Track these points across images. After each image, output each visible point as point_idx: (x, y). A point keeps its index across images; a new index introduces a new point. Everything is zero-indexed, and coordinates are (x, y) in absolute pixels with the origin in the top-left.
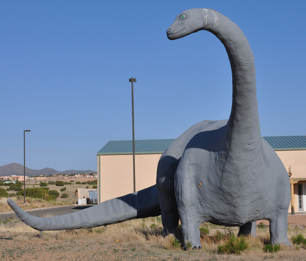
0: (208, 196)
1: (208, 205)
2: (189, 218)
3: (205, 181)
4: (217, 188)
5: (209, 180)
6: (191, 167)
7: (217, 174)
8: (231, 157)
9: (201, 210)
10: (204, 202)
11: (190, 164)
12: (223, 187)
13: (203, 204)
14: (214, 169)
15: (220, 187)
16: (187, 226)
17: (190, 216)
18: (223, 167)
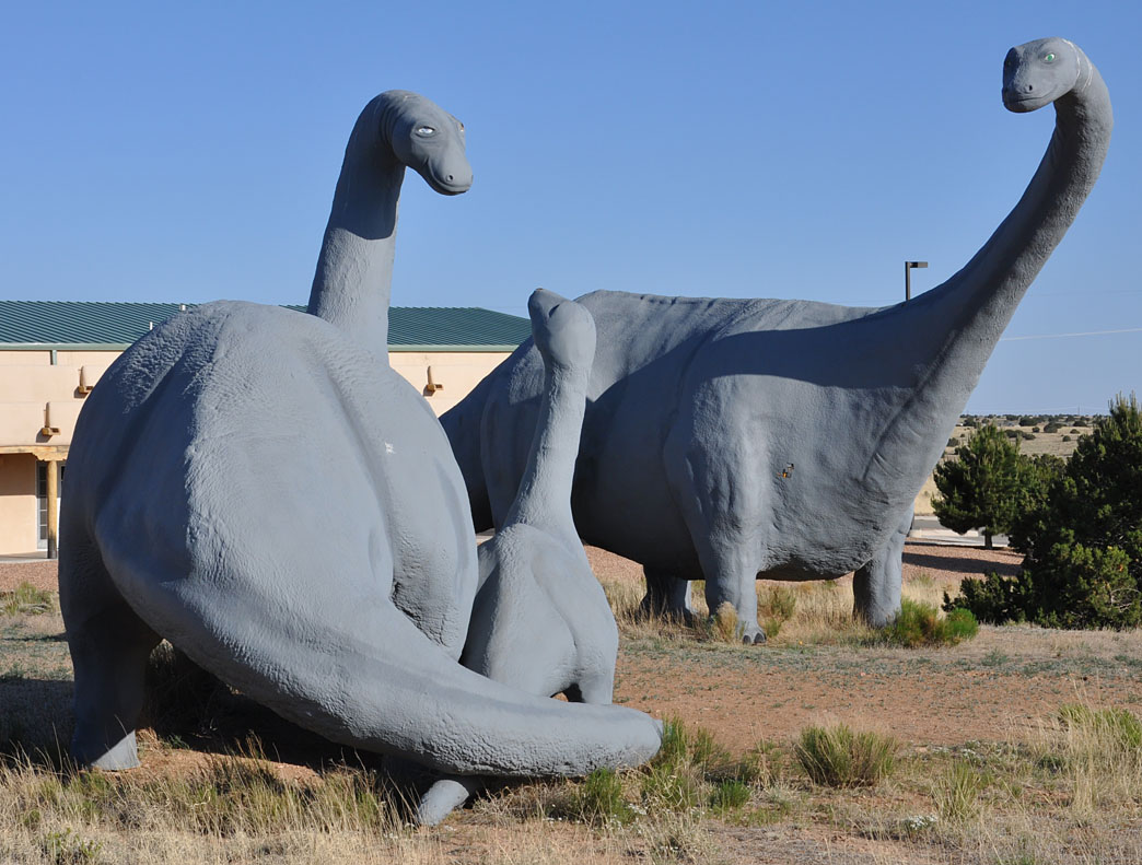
0: (810, 501)
1: (800, 526)
2: (744, 560)
3: (806, 464)
4: (848, 481)
5: (822, 460)
6: (757, 425)
7: (858, 444)
8: (928, 402)
9: (775, 537)
10: (789, 518)
11: (753, 417)
12: (872, 479)
13: (785, 522)
14: (847, 432)
15: (861, 478)
16: (740, 581)
17: (748, 555)
18: (889, 427)
